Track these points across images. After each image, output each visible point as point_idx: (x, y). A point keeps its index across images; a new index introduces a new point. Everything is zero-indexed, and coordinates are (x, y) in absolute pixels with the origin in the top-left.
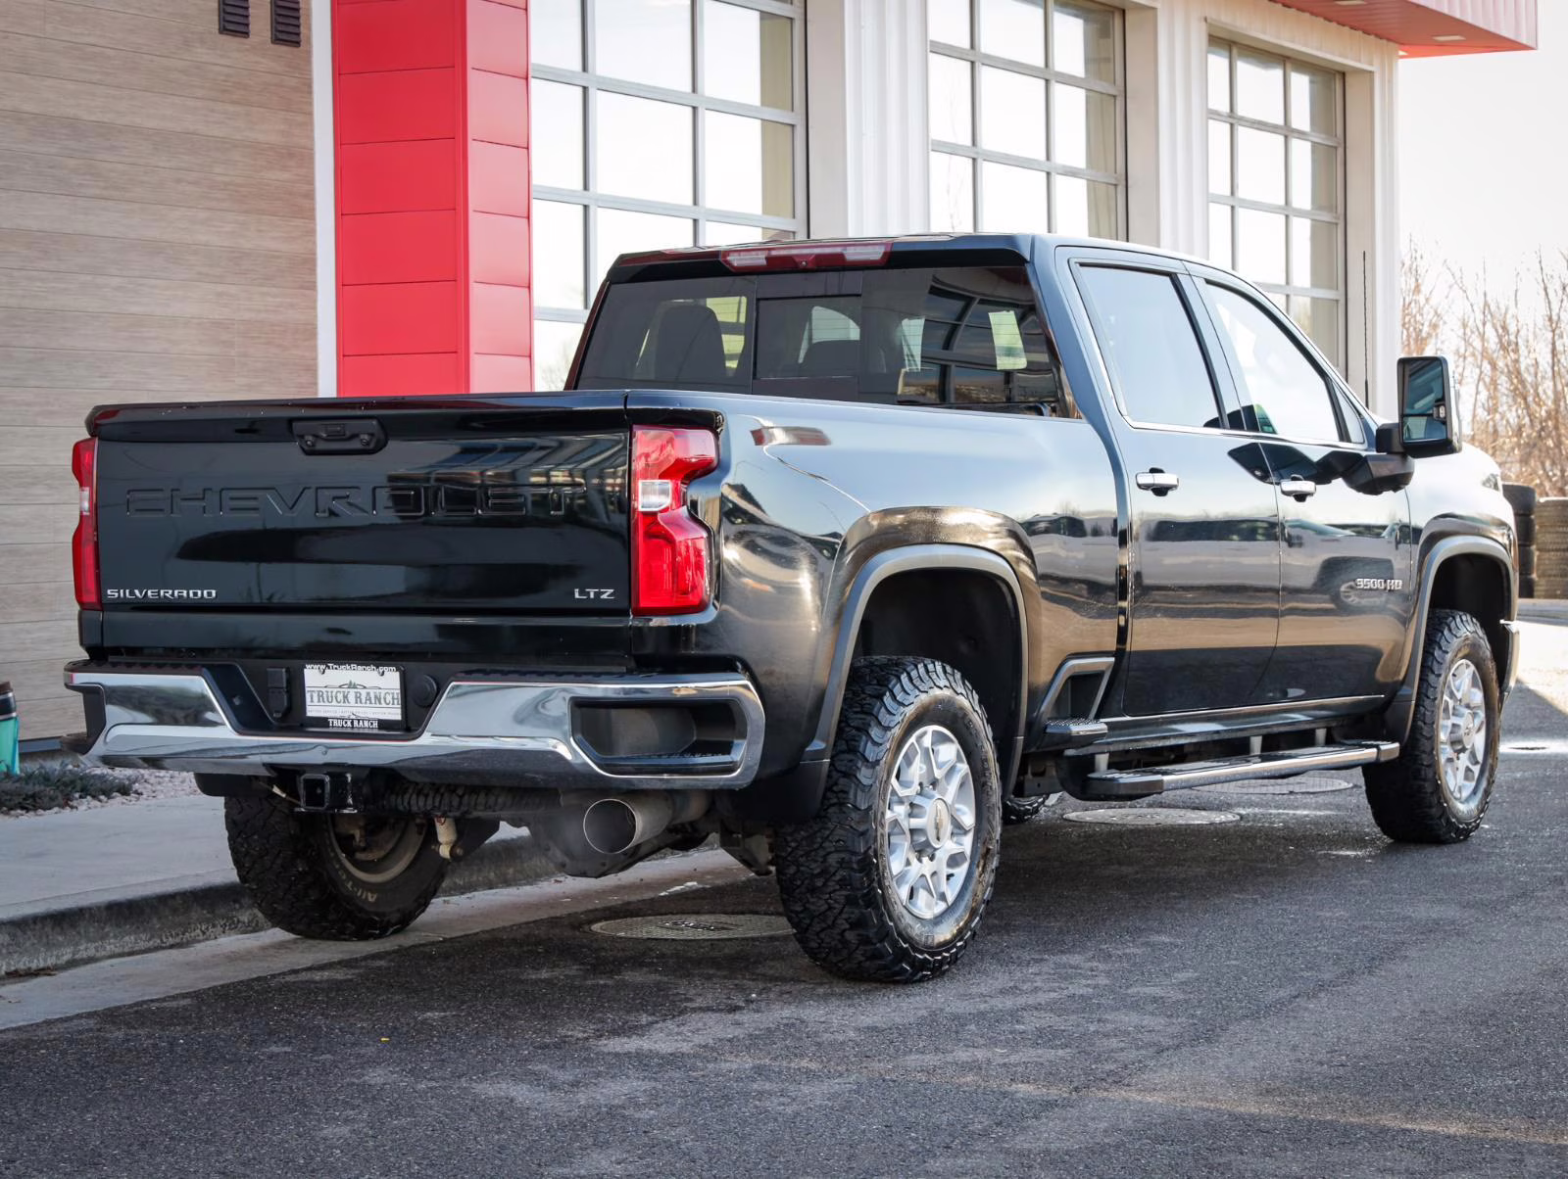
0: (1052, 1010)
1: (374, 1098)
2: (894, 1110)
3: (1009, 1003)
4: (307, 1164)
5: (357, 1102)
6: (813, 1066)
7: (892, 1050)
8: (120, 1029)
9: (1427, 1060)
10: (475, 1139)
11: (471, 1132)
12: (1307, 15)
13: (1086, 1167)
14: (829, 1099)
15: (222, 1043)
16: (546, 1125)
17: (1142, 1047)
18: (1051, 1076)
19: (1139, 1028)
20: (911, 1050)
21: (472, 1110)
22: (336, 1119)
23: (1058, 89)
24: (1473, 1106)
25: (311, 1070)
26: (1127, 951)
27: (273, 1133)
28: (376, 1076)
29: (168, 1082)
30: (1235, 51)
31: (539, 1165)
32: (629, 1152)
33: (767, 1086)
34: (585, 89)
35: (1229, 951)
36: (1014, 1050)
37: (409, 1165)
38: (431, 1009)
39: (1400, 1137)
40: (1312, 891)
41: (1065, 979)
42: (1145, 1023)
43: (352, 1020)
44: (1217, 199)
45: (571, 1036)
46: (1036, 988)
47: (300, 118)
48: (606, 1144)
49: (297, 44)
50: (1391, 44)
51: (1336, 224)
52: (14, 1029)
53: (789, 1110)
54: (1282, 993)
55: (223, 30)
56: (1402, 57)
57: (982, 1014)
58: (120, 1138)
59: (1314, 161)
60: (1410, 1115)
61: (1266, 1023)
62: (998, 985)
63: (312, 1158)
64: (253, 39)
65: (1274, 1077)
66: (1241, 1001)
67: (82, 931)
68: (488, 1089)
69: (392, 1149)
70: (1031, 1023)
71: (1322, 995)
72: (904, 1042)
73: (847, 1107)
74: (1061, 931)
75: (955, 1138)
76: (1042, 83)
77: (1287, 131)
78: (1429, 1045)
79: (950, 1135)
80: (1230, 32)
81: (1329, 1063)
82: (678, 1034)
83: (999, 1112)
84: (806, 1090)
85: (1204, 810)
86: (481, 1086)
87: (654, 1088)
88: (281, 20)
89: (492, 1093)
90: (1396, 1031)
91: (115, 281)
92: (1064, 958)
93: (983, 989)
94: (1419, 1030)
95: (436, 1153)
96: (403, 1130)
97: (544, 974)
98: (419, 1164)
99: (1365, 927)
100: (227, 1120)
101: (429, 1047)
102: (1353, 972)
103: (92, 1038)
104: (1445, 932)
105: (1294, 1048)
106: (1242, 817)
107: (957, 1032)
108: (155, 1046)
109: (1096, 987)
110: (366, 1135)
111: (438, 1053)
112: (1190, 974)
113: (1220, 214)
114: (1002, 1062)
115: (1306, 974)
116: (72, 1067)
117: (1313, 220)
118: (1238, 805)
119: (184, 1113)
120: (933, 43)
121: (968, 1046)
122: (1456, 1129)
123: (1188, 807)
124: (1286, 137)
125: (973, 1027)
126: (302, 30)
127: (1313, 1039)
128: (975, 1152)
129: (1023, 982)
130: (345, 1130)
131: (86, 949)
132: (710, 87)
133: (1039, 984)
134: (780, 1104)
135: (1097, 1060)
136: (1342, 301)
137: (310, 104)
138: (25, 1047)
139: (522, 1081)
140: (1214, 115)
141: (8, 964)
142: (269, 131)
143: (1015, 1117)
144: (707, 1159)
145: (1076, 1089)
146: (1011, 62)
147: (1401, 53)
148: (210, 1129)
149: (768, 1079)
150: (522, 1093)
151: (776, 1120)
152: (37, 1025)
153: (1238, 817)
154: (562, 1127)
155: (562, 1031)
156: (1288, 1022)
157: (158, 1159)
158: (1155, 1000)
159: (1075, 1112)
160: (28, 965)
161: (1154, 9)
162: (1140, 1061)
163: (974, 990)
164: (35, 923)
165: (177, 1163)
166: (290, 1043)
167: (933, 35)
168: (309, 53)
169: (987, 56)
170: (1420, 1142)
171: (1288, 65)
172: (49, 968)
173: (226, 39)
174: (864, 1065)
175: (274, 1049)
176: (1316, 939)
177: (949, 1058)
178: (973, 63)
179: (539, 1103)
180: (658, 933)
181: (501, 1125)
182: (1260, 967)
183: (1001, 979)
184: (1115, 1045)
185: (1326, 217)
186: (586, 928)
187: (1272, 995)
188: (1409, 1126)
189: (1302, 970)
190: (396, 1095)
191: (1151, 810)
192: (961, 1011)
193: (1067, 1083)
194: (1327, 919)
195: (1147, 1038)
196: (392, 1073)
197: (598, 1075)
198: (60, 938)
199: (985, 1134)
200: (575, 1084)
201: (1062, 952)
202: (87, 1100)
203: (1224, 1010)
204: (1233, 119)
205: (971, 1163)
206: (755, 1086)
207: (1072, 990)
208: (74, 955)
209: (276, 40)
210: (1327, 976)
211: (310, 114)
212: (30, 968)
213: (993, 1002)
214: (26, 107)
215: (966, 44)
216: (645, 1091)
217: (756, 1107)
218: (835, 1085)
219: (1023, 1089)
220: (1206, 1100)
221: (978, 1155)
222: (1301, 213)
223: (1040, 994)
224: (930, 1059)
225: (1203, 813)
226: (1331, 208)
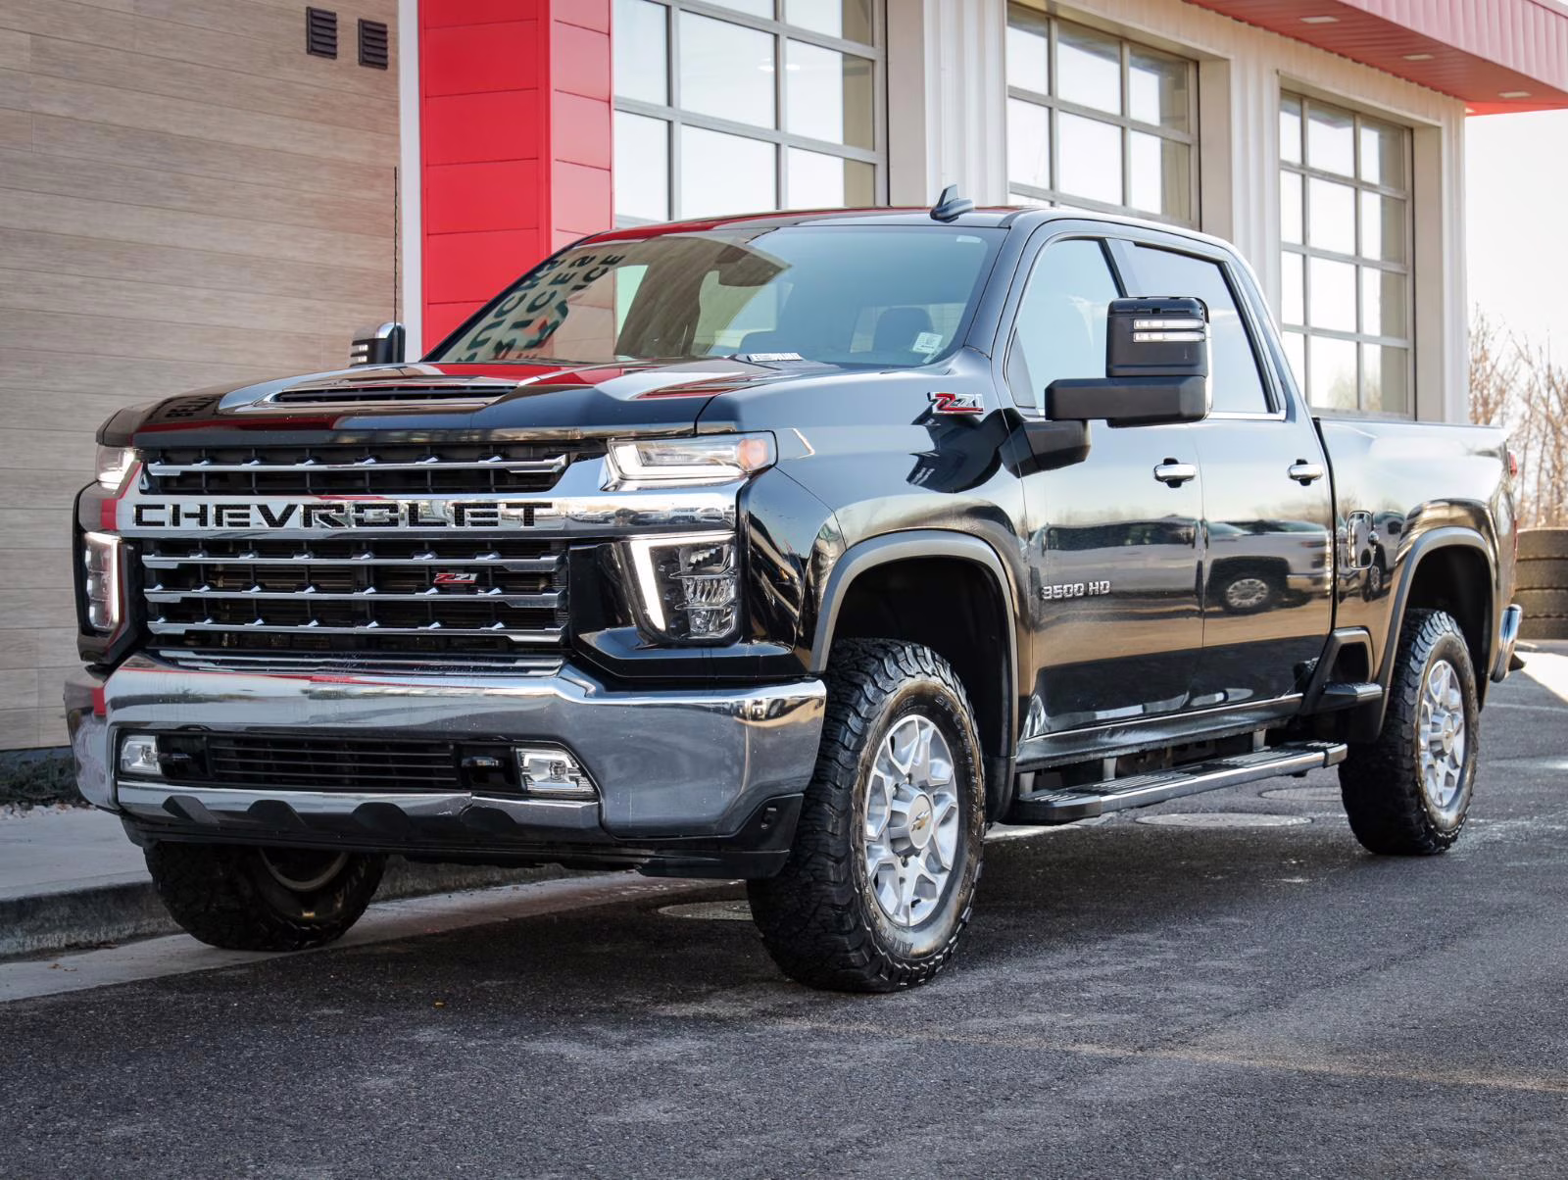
0: (1118, 980)
1: (421, 1054)
2: (953, 1066)
3: (1076, 974)
4: (345, 1112)
5: (403, 1058)
6: (873, 1029)
7: (954, 1015)
8: (172, 994)
9: (1501, 1024)
10: (521, 1091)
11: (517, 1084)
12: (1376, 71)
13: (1150, 1116)
14: (887, 1057)
15: (274, 1007)
16: (595, 1077)
17: (1208, 1013)
18: (1116, 1037)
19: (1207, 996)
20: (974, 1015)
21: (520, 1065)
22: (382, 1072)
23: (1134, 137)
24: (1550, 1063)
25: (361, 1030)
26: (1197, 930)
27: (314, 1084)
28: (426, 1035)
29: (213, 1039)
30: (1306, 104)
31: (584, 1114)
32: (677, 1102)
33: (825, 1045)
34: (670, 123)
35: (1300, 931)
36: (1079, 1015)
37: (449, 1114)
38: (490, 978)
39: (1475, 1090)
40: (1383, 881)
41: (1133, 954)
42: (1213, 991)
43: (409, 987)
44: (1291, 248)
45: (629, 1002)
46: (1103, 962)
47: (387, 139)
48: (655, 1095)
49: (384, 66)
50: (1458, 102)
51: (1405, 275)
52: (65, 993)
53: (846, 1066)
54: (1353, 966)
55: (311, 51)
56: (1469, 114)
57: (1047, 984)
58: (157, 1088)
59: (1383, 213)
60: (1485, 1071)
61: (1337, 992)
62: (1065, 959)
63: (351, 1106)
64: (341, 59)
65: (1344, 1038)
66: (1311, 973)
67: (145, 907)
68: (539, 1047)
69: (434, 1099)
70: (1097, 991)
71: (1394, 967)
72: (967, 1008)
73: (905, 1063)
74: (1129, 914)
75: (1014, 1091)
76: (1118, 130)
77: (1357, 184)
78: (1504, 1011)
79: (1009, 1088)
80: (1301, 84)
81: (1402, 1026)
82: (737, 1000)
83: (1061, 1068)
84: (864, 1049)
85: (1276, 814)
86: (532, 1044)
87: (709, 1047)
88: (368, 42)
89: (542, 1050)
90: (1469, 999)
91: (203, 293)
92: (1133, 937)
93: (1050, 963)
94: (1493, 997)
95: (479, 1102)
96: (447, 1081)
97: (607, 948)
98: (460, 1112)
99: (1436, 910)
100: (269, 1073)
101: (483, 1010)
102: (1425, 948)
103: (143, 1001)
104: (1518, 914)
105: (1365, 1013)
106: (1313, 820)
107: (1021, 1000)
108: (205, 1008)
109: (1164, 960)
110: (409, 1086)
111: (492, 1015)
112: (1260, 950)
113: (1291, 263)
114: (1065, 1024)
115: (1377, 950)
116: (118, 1026)
117: (1383, 271)
118: (1310, 809)
119: (225, 1066)
120: (1011, 88)
121: (1030, 1011)
122: (1532, 1084)
123: (1260, 812)
124: (1356, 189)
125: (1037, 995)
126: (390, 53)
127: (1385, 1005)
128: (1035, 1103)
129: (1091, 957)
130: (388, 1082)
131: (149, 924)
132: (793, 125)
133: (1106, 959)
134: (836, 1062)
135: (1163, 1023)
136: (1411, 351)
137: (397, 125)
138: (74, 1008)
139: (574, 1040)
140: (1286, 166)
141: (69, 936)
142: (356, 149)
143: (1075, 1071)
144: (757, 1109)
145: (1141, 1049)
146: (1088, 109)
147: (1468, 110)
148: (249, 1080)
149: (826, 1038)
150: (573, 1051)
151: (831, 1075)
152: (90, 990)
153: (1309, 821)
154: (611, 1081)
155: (621, 998)
156: (1359, 991)
157: (193, 1107)
158: (1224, 971)
159: (1139, 1068)
160: (89, 938)
161: (1227, 60)
162: (1208, 1024)
163: (1040, 963)
164: (97, 897)
165: (212, 1109)
166: (342, 1007)
167: (1012, 80)
168: (396, 76)
169: (1065, 103)
170: (1496, 1094)
171: (1358, 120)
172: (110, 942)
173: (313, 58)
174: (926, 1027)
175: (326, 1011)
176: (1388, 921)
177: (1013, 1022)
178: (1050, 109)
179: (590, 1060)
180: (723, 915)
181: (549, 1079)
182: (1331, 944)
183: (1068, 954)
184: (1181, 1011)
185: (1394, 267)
186: (653, 911)
187: (1342, 969)
188: (1484, 1081)
189: (1374, 946)
190: (444, 1052)
191: (1223, 815)
192: (1025, 981)
193: (1132, 1043)
194: (1398, 903)
195: (1215, 1005)
196: (443, 1032)
197: (652, 1035)
198: (123, 913)
199: (1046, 1087)
200: (628, 1043)
201: (1131, 932)
202: (130, 1055)
203: (1293, 980)
204: (1305, 171)
205: (1031, 1112)
206: (812, 1045)
207: (1139, 963)
208: (136, 929)
209: (363, 62)
210: (1399, 952)
211: (397, 135)
212: (90, 942)
213: (1059, 973)
214: (117, 120)
215: (1044, 91)
216: (699, 1049)
217: (811, 1063)
218: (895, 1045)
219: (1087, 1049)
220: (1275, 1058)
221: (1038, 1105)
222: (1371, 264)
223: (1107, 967)
224: (993, 1023)
225: (1275, 817)
226: (1400, 260)
